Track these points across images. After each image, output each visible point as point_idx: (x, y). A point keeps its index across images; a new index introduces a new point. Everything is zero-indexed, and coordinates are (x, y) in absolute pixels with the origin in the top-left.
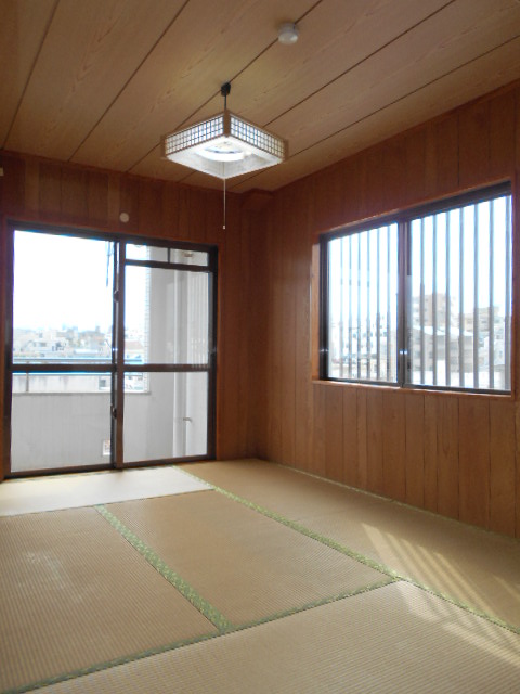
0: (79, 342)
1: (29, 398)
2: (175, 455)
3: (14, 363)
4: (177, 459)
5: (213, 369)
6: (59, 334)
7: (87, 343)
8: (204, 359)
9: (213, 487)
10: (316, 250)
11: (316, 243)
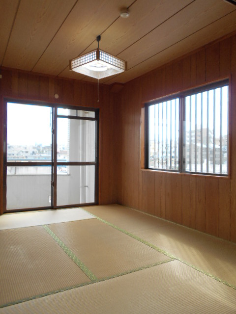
0: (43, 151)
1: (16, 177)
2: (81, 202)
3: (8, 161)
4: (81, 204)
5: (97, 164)
6: (34, 148)
7: (46, 152)
8: (93, 159)
9: (96, 217)
10: (143, 110)
11: (143, 107)
